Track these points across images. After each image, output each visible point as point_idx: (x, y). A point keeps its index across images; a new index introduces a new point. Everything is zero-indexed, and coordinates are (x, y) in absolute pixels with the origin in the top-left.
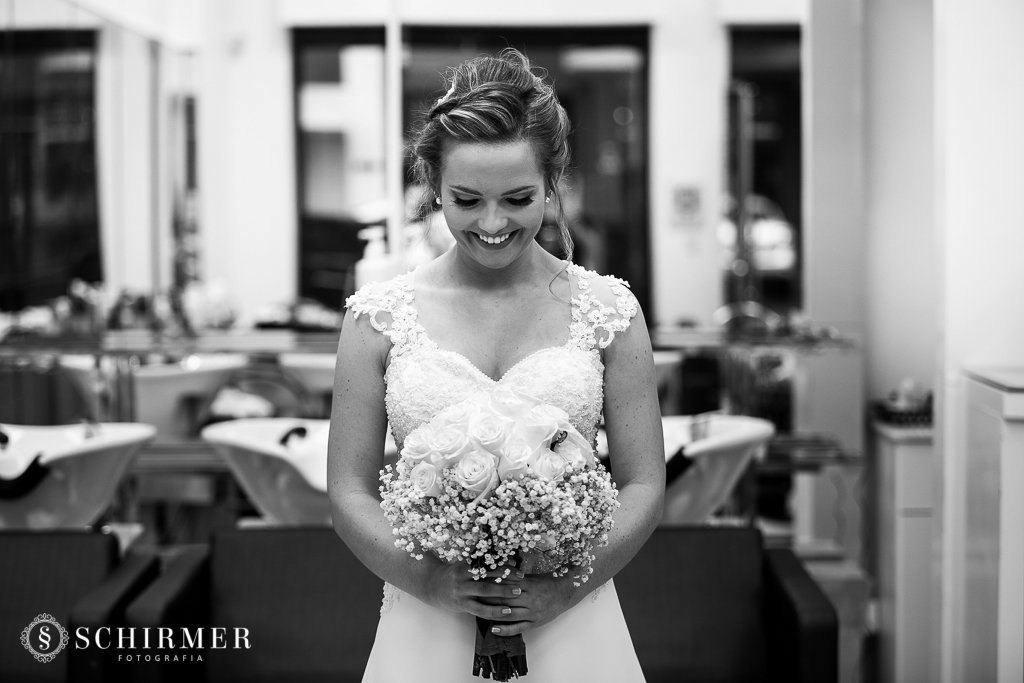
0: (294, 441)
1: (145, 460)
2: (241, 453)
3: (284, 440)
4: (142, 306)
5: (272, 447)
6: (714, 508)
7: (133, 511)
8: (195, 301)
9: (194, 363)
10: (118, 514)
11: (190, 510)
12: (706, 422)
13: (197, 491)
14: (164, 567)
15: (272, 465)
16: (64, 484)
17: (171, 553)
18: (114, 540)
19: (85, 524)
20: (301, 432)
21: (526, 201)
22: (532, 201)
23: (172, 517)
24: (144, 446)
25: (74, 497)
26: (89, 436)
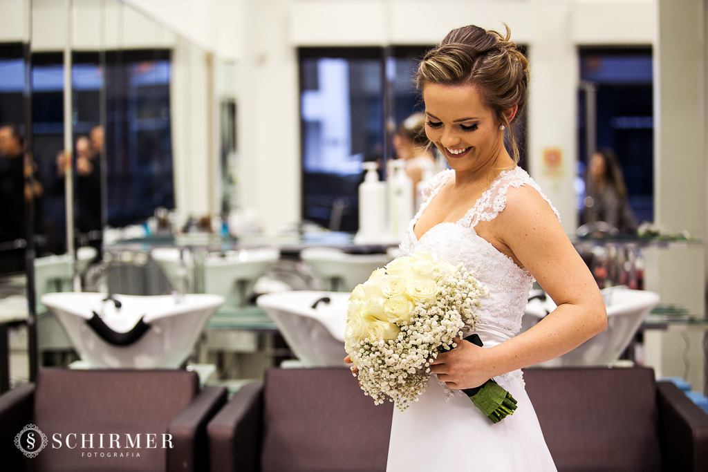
0: (322, 306)
1: (216, 320)
2: (285, 314)
3: (314, 306)
4: (205, 224)
5: (307, 311)
6: (618, 354)
7: (203, 356)
8: (237, 222)
9: (244, 257)
10: (195, 359)
11: (240, 356)
12: (611, 294)
13: (245, 343)
14: (231, 397)
15: (308, 324)
16: (161, 336)
17: (234, 385)
18: (196, 377)
19: (175, 364)
20: (327, 300)
21: (474, 127)
22: (477, 128)
23: (228, 362)
24: (215, 311)
25: (167, 346)
26: (177, 302)
